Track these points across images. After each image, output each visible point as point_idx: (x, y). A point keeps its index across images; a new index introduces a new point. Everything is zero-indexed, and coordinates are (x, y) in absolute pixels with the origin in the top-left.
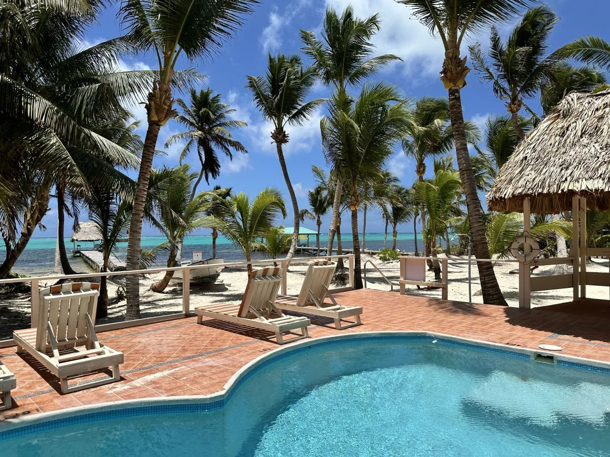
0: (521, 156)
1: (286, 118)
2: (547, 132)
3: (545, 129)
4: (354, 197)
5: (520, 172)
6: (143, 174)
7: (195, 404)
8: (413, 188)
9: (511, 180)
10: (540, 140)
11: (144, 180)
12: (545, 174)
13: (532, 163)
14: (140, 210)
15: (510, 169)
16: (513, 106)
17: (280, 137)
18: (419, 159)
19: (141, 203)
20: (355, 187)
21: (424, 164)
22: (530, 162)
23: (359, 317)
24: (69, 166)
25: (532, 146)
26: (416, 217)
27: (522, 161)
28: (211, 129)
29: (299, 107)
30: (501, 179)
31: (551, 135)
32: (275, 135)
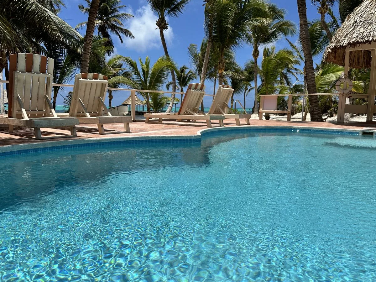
0: (353, 21)
1: (166, 11)
2: (369, 7)
3: (367, 5)
4: (222, 63)
5: (353, 30)
6: (89, 33)
7: (186, 139)
8: (246, 70)
9: (347, 35)
10: (364, 11)
11: (90, 37)
12: (370, 29)
13: (361, 24)
14: (88, 58)
15: (346, 29)
16: (322, 9)
17: (163, 24)
18: (255, 46)
19: (88, 53)
20: (222, 57)
21: (258, 50)
22: (359, 24)
23: (249, 120)
24: (46, 18)
25: (360, 15)
26: (246, 91)
27: (353, 23)
28: (108, 19)
29: (176, 3)
30: (339, 35)
31: (371, 8)
32: (159, 23)
